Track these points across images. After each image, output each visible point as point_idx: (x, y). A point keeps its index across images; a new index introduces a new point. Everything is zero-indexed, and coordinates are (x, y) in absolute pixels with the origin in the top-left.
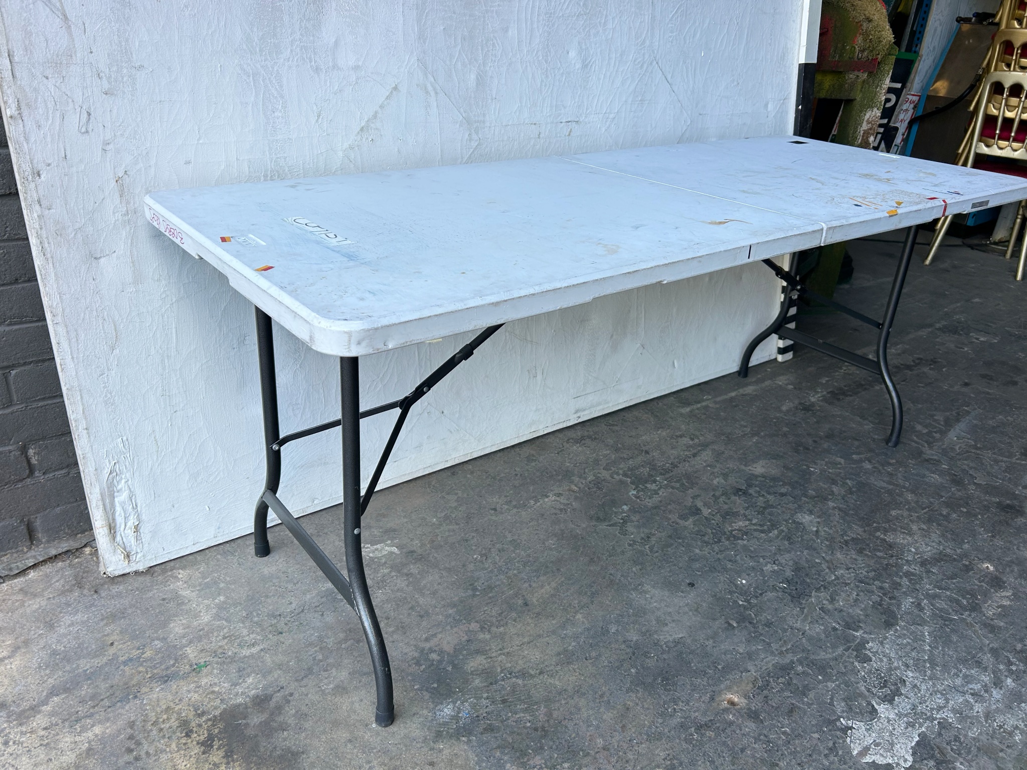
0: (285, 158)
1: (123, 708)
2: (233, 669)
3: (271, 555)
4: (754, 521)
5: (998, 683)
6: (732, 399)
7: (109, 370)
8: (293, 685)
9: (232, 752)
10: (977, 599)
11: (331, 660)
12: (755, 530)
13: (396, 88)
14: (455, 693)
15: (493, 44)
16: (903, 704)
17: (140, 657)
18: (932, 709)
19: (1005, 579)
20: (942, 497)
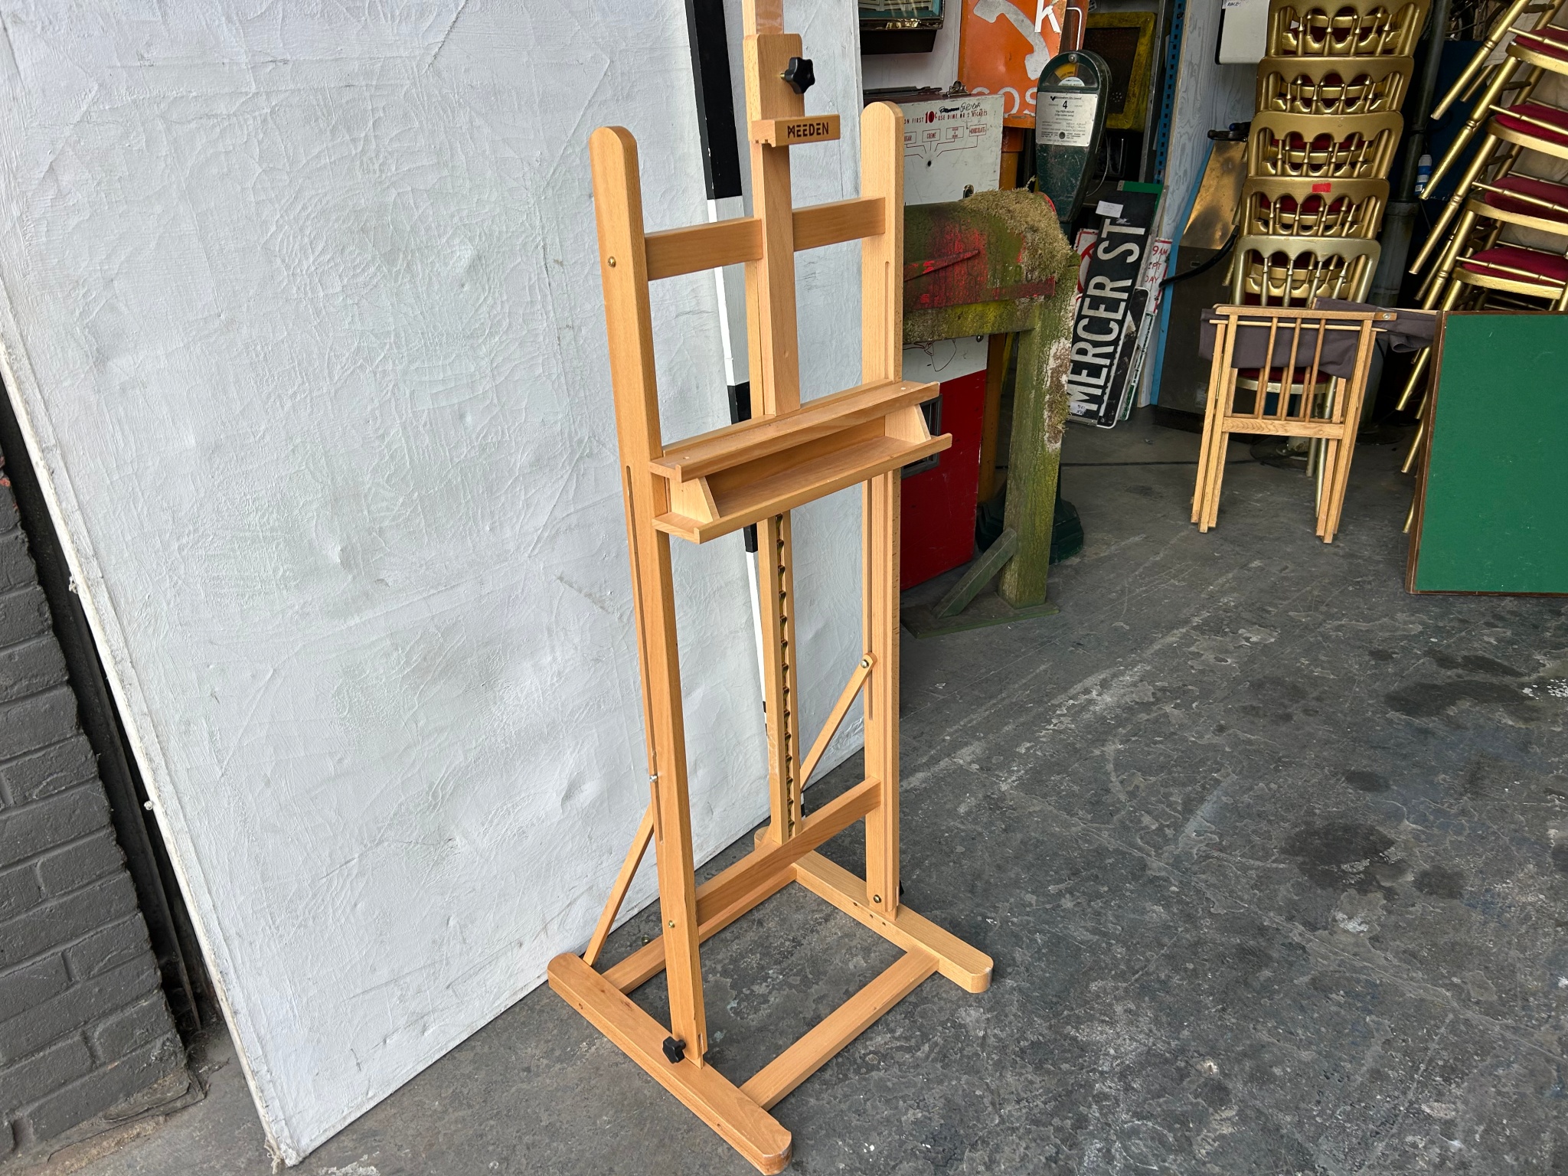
4: (898, 1034)
10: (1189, 1130)
12: (899, 1048)
19: (1230, 1086)
20: (1162, 946)
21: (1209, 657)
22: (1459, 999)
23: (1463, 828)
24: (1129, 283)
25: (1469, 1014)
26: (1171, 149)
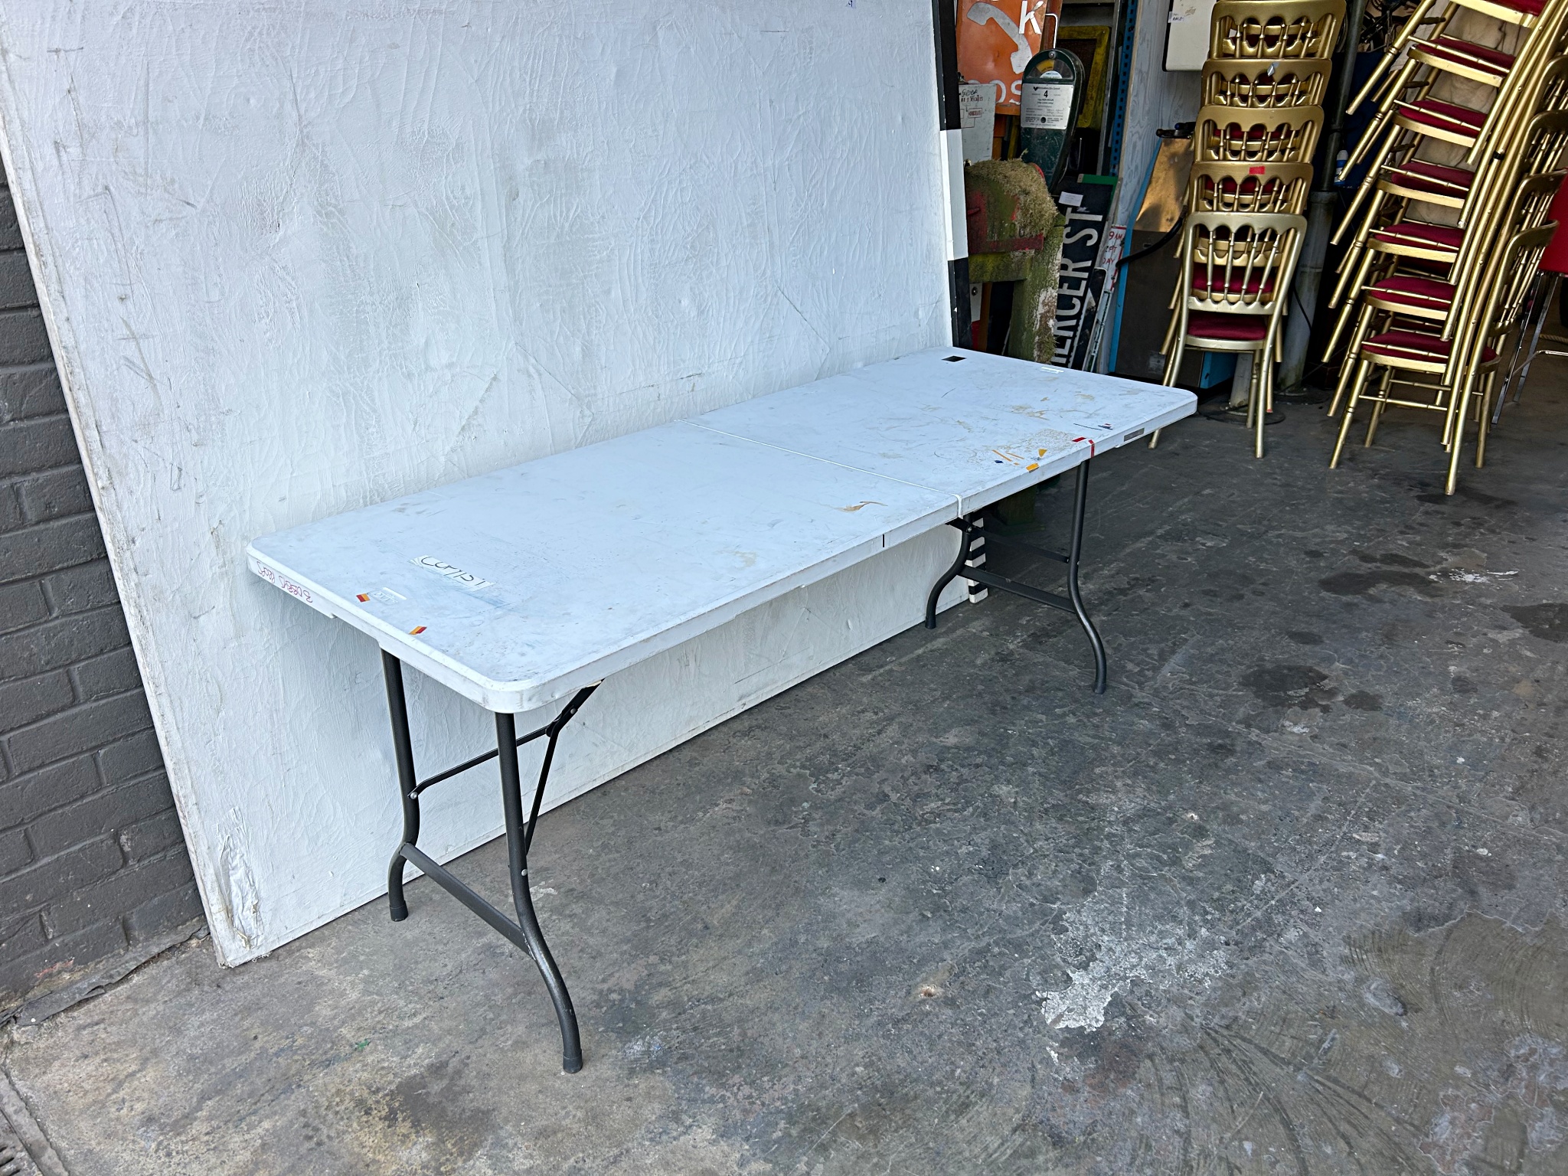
0: (384, 475)
1: (288, 1099)
2: (398, 1042)
3: (410, 917)
4: (947, 801)
5: (1192, 935)
6: (919, 658)
7: (215, 735)
8: (468, 1048)
9: (419, 1121)
10: (1178, 852)
11: (504, 1017)
12: (949, 810)
13: (495, 378)
14: (642, 1029)
15: (597, 310)
16: (1097, 968)
17: (292, 1046)
18: (1125, 969)
19: (1208, 827)
20: (1150, 745)
21: (1174, 557)
22: (1380, 771)
23: (1382, 666)
24: (1089, 264)
25: (1388, 781)
26: (1124, 145)
